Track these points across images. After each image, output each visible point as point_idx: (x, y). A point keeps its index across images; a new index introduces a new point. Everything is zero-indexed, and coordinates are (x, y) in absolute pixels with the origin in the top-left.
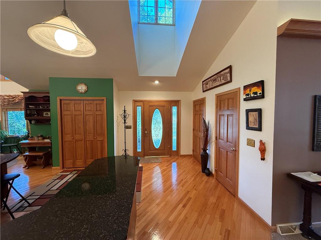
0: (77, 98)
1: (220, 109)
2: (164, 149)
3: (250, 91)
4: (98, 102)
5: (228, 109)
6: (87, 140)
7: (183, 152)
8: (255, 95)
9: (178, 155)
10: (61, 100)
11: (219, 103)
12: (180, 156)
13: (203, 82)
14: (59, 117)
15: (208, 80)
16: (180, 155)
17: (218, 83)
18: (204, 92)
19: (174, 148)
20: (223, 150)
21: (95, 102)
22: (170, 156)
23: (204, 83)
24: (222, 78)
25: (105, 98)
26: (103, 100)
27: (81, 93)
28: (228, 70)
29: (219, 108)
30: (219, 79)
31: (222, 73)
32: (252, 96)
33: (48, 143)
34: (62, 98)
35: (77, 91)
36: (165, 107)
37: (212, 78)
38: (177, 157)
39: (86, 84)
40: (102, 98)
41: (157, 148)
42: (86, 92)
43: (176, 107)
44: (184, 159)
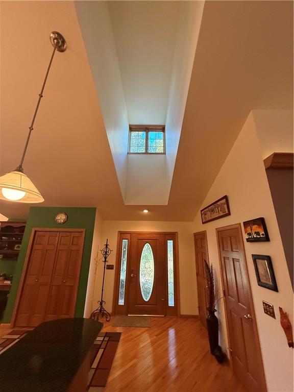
0: (54, 229)
1: (223, 250)
2: (156, 303)
3: (251, 230)
4: (76, 235)
5: (232, 250)
6: (53, 284)
7: (184, 311)
8: (258, 237)
9: (177, 315)
10: (36, 231)
11: (221, 240)
12: (181, 317)
13: (201, 211)
14: (28, 252)
15: (205, 210)
16: (180, 315)
17: (216, 215)
18: (203, 223)
19: (171, 303)
20: (235, 315)
21: (73, 235)
22: (165, 316)
23: (202, 213)
24: (219, 208)
25: (84, 230)
26: (82, 232)
27: (60, 224)
28: (224, 201)
29: (221, 247)
30: (217, 210)
31: (219, 203)
32: (255, 237)
33: (7, 286)
34: (37, 229)
35: (55, 222)
36: (158, 241)
37: (210, 208)
38: (175, 319)
39: (66, 214)
40: (81, 230)
41: (147, 300)
42: (64, 222)
43: (172, 241)
44: (186, 322)
